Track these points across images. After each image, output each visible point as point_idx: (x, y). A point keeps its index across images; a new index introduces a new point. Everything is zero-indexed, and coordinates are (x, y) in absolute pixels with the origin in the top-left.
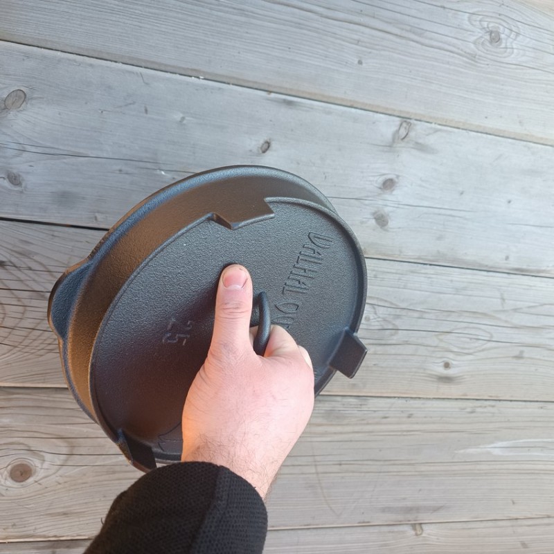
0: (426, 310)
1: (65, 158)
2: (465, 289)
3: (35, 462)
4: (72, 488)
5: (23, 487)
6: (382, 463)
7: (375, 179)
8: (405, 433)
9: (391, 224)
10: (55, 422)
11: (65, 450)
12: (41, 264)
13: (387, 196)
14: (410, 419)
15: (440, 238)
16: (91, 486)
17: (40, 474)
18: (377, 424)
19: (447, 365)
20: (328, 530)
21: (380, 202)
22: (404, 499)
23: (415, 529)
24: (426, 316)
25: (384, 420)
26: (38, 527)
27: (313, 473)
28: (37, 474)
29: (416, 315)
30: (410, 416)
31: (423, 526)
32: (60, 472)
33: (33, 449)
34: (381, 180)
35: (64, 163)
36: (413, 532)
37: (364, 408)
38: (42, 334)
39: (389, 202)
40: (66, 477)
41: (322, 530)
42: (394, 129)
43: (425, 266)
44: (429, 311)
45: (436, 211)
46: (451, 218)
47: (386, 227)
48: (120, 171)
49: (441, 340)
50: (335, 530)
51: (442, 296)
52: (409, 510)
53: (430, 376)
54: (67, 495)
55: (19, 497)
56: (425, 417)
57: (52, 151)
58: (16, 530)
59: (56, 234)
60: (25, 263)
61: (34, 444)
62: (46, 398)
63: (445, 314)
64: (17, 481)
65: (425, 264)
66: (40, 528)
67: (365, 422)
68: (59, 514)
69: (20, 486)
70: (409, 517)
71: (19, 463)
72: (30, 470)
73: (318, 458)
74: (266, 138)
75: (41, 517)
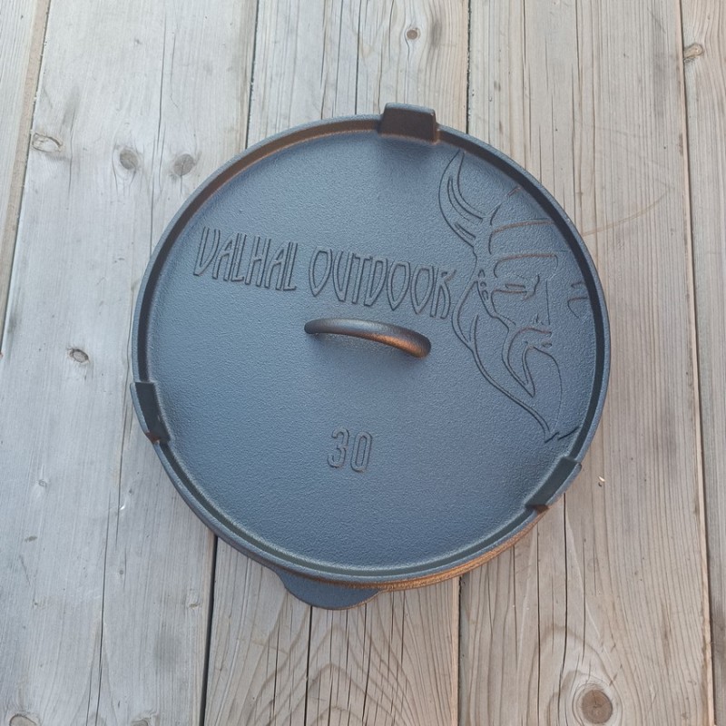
0: (324, 78)
1: (106, 655)
2: (288, 20)
3: (579, 687)
4: (621, 625)
5: (620, 703)
6: (577, 124)
7: (121, 181)
8: (527, 92)
9: (189, 151)
10: (514, 656)
11: (559, 639)
12: (264, 686)
13: (148, 160)
14: (503, 87)
15: (209, 70)
16: (619, 596)
17: (599, 678)
18: (511, 140)
19: (413, 34)
20: (694, 204)
21: (156, 170)
22: (640, 81)
23: (693, 57)
24: (332, 78)
25: (505, 129)
26: (687, 678)
27: (597, 238)
28: (599, 682)
29: (331, 94)
30: (498, 87)
31: (687, 43)
32: (595, 645)
33: (557, 690)
34: (122, 172)
35: (112, 656)
36: (698, 60)
38: (373, 682)
39: (155, 157)
40: (603, 637)
41: (695, 215)
42: (44, 160)
43: (254, 88)
44: (324, 73)
45: (166, 80)
46: (178, 54)
47: (194, 157)
48: (121, 572)
49: (372, 49)
50: (694, 193)
51: (299, 56)
52: (659, 70)
53: (430, 60)
54: (633, 633)
55: (637, 708)
56: (499, 61)
57: (96, 674)
58: (693, 713)
59: (218, 665)
61: (550, 687)
62: (475, 672)
63: (328, 47)
64: (611, 714)
65: (251, 90)
66: (690, 674)
68: (666, 646)
69: (619, 708)
70: (670, 70)
71: (580, 709)
72: (593, 692)
74: (67, 355)
75: (670, 673)
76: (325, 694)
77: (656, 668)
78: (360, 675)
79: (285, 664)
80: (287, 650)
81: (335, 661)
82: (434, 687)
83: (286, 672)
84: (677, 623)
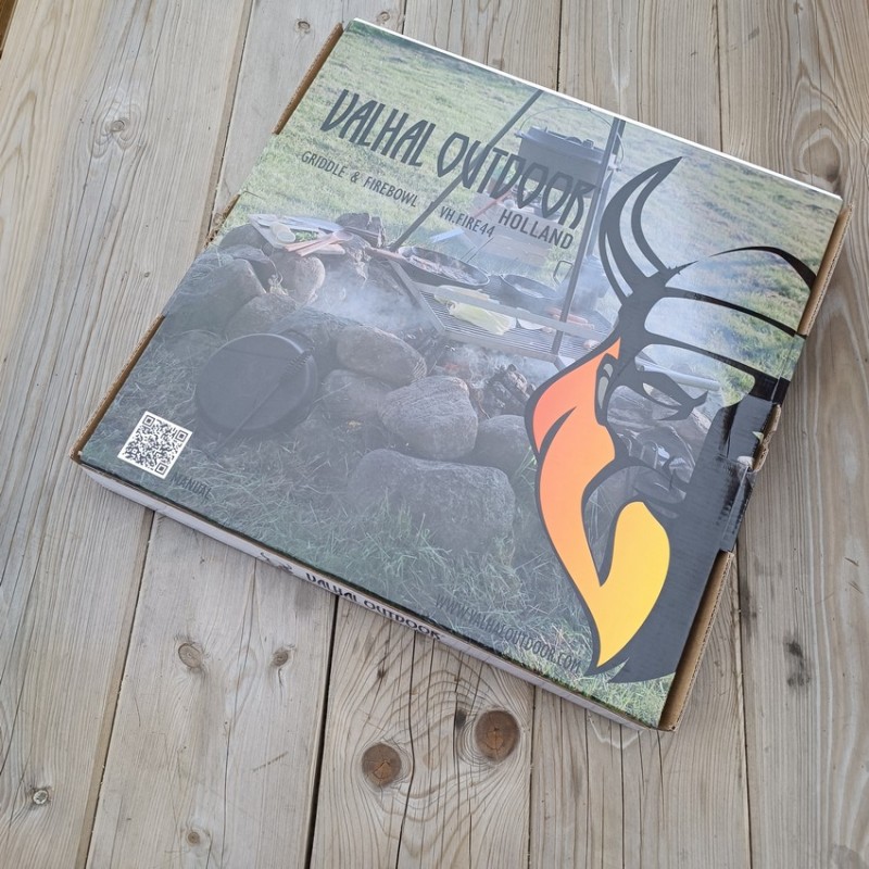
60: (381, 648)
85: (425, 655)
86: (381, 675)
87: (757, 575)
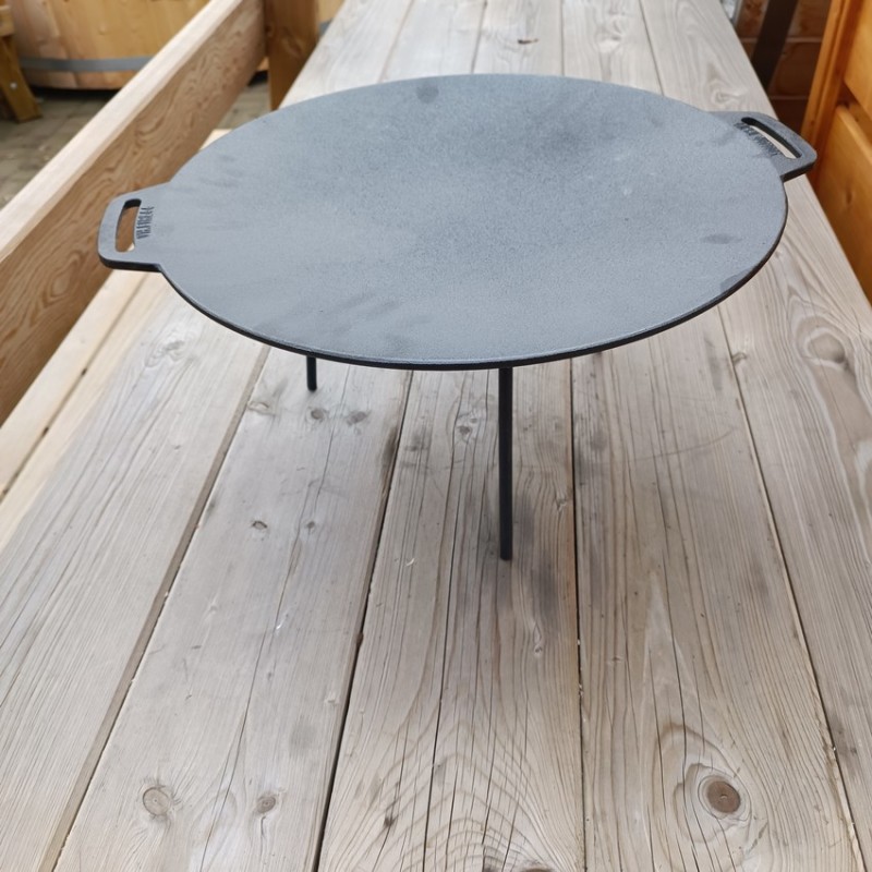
1: (245, 739)
3: (702, 779)
4: (738, 725)
5: (747, 793)
7: (310, 426)
9: (363, 408)
10: (635, 750)
11: (679, 737)
12: (391, 770)
13: (332, 414)
14: (597, 375)
16: (733, 702)
17: (720, 766)
18: (605, 402)
21: (337, 419)
22: (700, 372)
23: (738, 360)
25: (601, 396)
26: (812, 773)
27: (679, 457)
28: (723, 775)
30: (593, 375)
31: (734, 353)
32: (715, 742)
33: (681, 781)
34: (311, 421)
35: (251, 740)
36: (743, 360)
37: (585, 416)
38: (496, 768)
39: (338, 412)
40: (721, 735)
42: (255, 415)
47: (367, 413)
48: (270, 675)
54: (751, 732)
55: (765, 798)
60: (390, 791)
61: (673, 779)
62: (598, 763)
64: (739, 804)
66: (815, 770)
67: (604, 415)
68: (785, 743)
69: (747, 798)
70: (723, 367)
71: (707, 799)
72: (717, 783)
73: (657, 452)
74: (250, 525)
75: (795, 768)
76: (449, 778)
77: (779, 763)
78: (485, 762)
79: (413, 751)
80: (416, 740)
81: (461, 750)
82: (558, 776)
83: (413, 758)
84: (793, 725)
85: (443, 800)
86: (389, 823)
87: (847, 706)
